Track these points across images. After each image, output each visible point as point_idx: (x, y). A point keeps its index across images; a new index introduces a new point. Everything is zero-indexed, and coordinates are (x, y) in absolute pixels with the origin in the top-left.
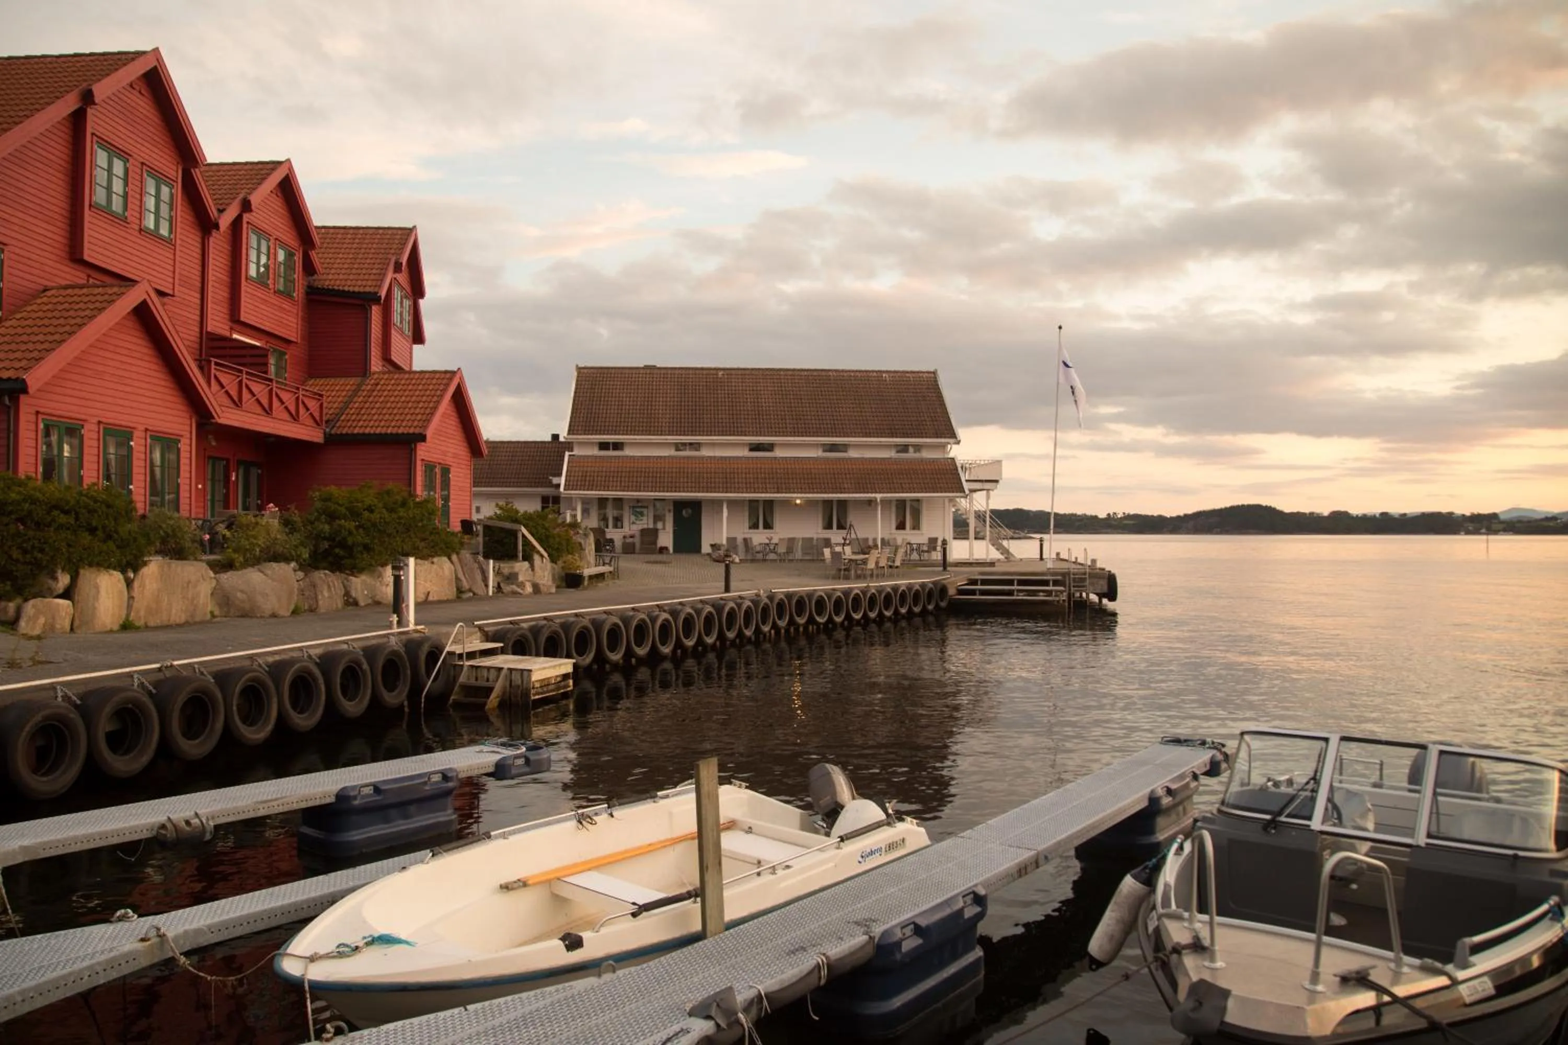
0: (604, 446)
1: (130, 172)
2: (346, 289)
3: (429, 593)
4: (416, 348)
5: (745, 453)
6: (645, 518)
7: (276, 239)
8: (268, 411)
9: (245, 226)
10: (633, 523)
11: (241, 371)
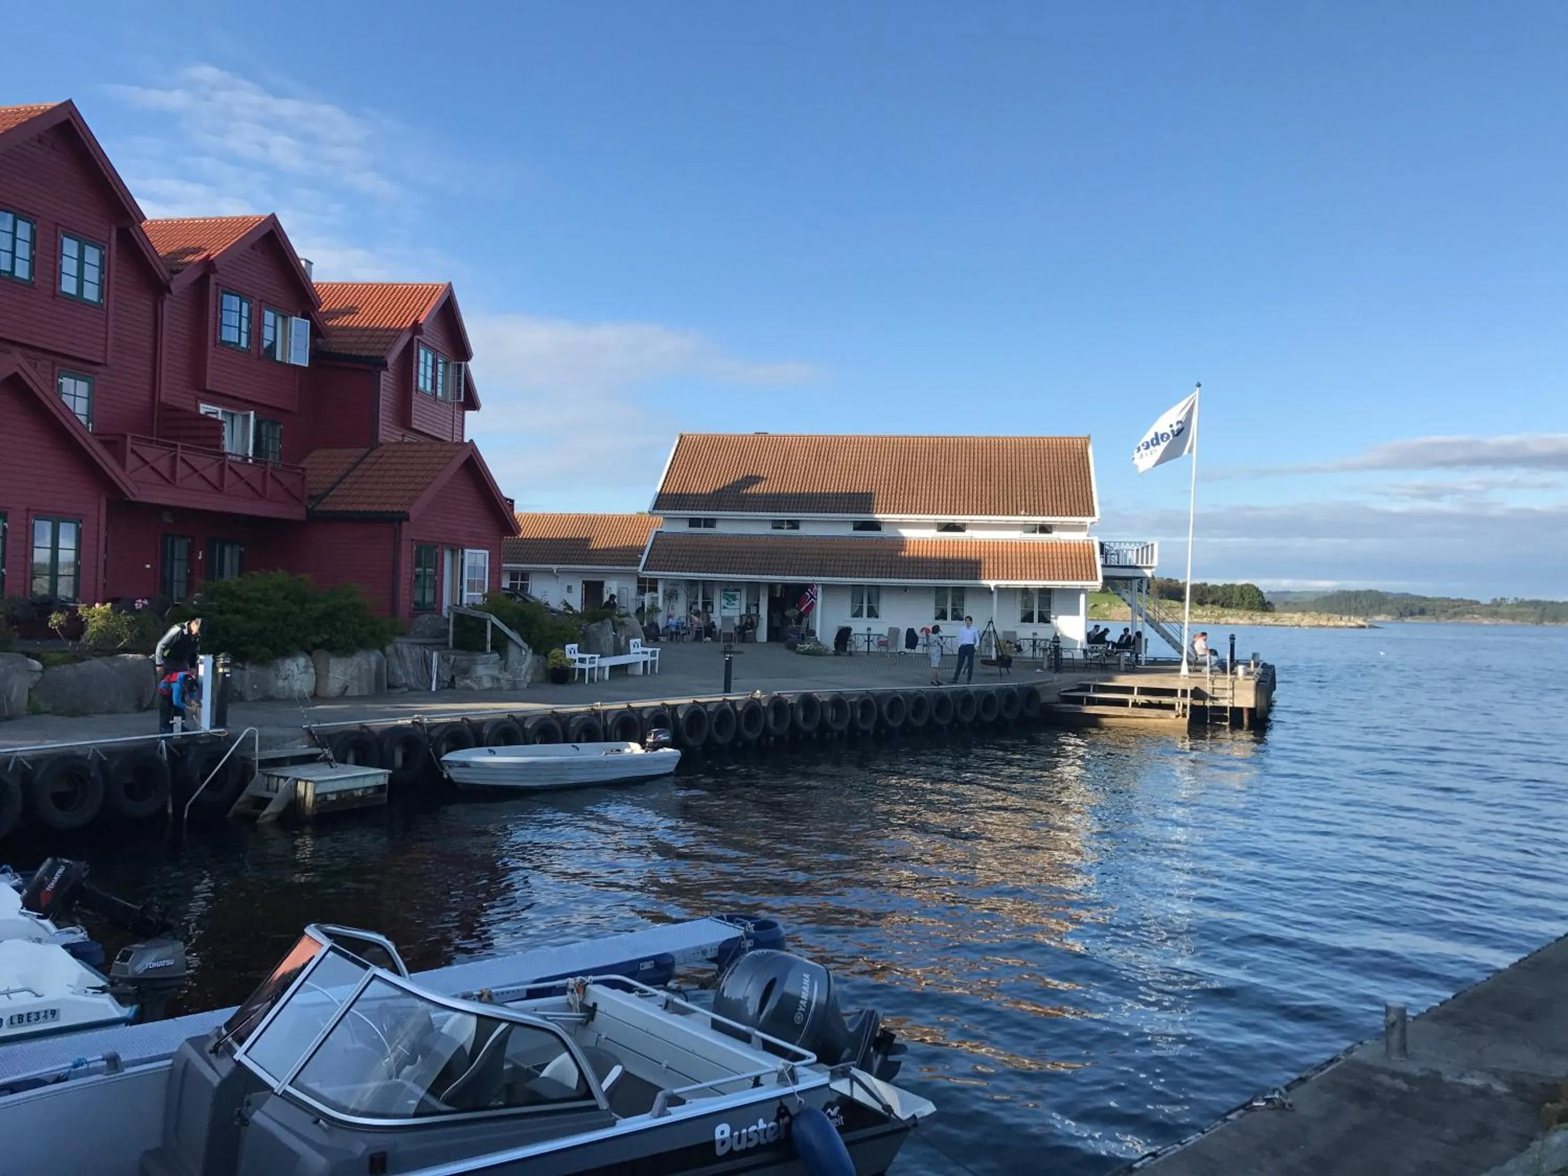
0: (694, 522)
1: (38, 234)
2: (354, 353)
3: (347, 687)
4: (469, 414)
5: (847, 531)
6: (737, 602)
7: (261, 301)
8: (218, 488)
9: (212, 288)
10: (725, 608)
11: (175, 446)
